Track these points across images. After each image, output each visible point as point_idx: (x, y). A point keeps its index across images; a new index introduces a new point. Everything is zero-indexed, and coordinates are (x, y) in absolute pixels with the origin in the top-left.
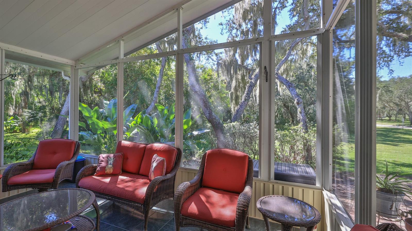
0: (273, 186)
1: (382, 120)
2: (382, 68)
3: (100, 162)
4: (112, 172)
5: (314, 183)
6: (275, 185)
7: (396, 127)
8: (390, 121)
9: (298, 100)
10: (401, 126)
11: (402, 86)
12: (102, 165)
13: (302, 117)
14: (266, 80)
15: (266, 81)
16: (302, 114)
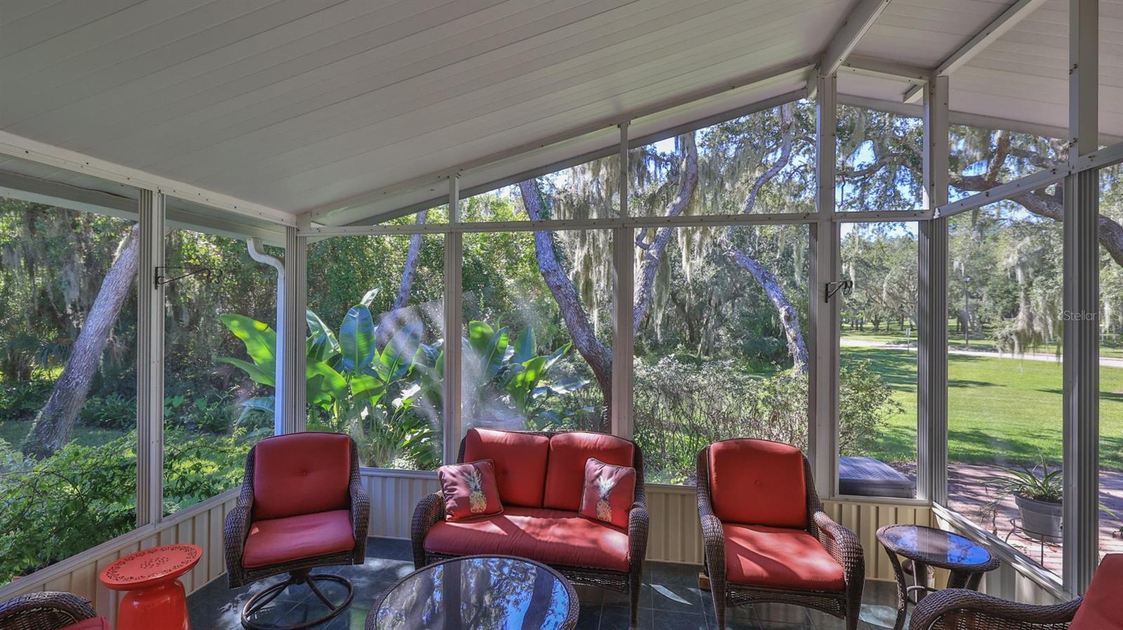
0: (841, 506)
1: (862, 329)
2: (894, 227)
3: (451, 485)
4: (485, 508)
5: (908, 494)
6: (843, 506)
7: (895, 347)
8: (876, 331)
9: (787, 310)
10: (902, 345)
11: (905, 258)
12: (457, 494)
13: (800, 348)
14: (824, 298)
15: (824, 301)
16: (799, 342)
